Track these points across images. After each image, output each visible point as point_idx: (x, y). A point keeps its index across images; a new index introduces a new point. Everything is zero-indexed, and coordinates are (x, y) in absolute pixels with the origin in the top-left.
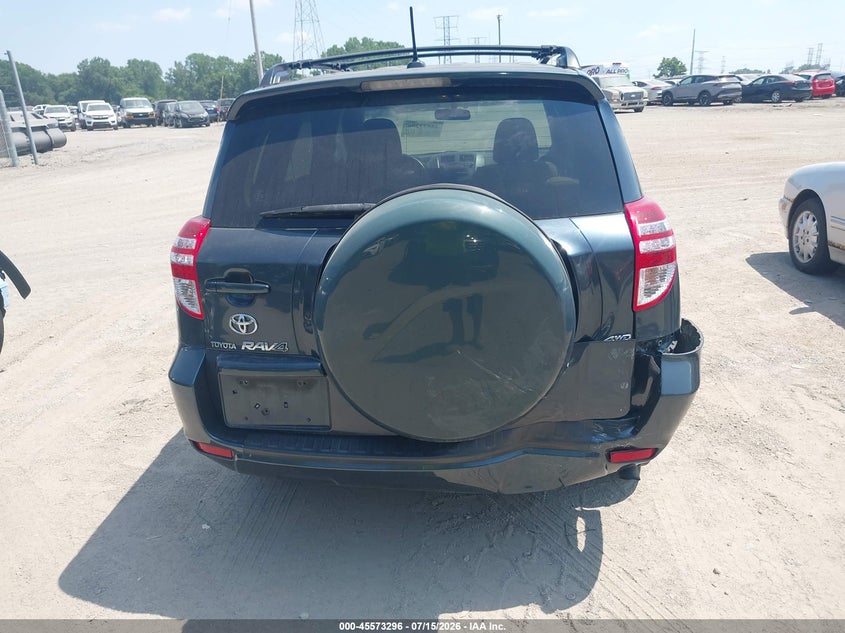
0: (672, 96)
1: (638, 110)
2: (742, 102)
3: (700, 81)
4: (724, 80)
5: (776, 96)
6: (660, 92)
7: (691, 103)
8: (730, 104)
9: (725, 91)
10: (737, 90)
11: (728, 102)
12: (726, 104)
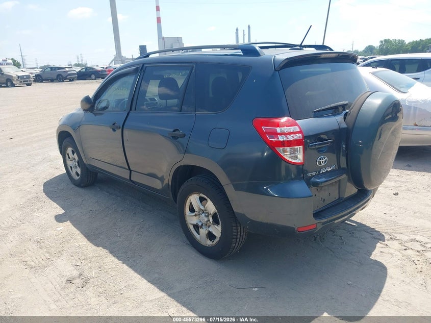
0: (41, 77)
1: (28, 85)
2: (78, 79)
3: (55, 70)
4: (67, 69)
5: (93, 77)
6: (34, 75)
7: (52, 81)
8: (73, 81)
9: (69, 75)
10: (75, 74)
11: (71, 80)
12: (70, 81)
